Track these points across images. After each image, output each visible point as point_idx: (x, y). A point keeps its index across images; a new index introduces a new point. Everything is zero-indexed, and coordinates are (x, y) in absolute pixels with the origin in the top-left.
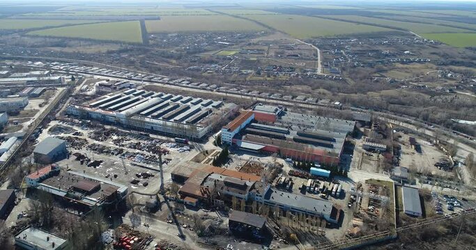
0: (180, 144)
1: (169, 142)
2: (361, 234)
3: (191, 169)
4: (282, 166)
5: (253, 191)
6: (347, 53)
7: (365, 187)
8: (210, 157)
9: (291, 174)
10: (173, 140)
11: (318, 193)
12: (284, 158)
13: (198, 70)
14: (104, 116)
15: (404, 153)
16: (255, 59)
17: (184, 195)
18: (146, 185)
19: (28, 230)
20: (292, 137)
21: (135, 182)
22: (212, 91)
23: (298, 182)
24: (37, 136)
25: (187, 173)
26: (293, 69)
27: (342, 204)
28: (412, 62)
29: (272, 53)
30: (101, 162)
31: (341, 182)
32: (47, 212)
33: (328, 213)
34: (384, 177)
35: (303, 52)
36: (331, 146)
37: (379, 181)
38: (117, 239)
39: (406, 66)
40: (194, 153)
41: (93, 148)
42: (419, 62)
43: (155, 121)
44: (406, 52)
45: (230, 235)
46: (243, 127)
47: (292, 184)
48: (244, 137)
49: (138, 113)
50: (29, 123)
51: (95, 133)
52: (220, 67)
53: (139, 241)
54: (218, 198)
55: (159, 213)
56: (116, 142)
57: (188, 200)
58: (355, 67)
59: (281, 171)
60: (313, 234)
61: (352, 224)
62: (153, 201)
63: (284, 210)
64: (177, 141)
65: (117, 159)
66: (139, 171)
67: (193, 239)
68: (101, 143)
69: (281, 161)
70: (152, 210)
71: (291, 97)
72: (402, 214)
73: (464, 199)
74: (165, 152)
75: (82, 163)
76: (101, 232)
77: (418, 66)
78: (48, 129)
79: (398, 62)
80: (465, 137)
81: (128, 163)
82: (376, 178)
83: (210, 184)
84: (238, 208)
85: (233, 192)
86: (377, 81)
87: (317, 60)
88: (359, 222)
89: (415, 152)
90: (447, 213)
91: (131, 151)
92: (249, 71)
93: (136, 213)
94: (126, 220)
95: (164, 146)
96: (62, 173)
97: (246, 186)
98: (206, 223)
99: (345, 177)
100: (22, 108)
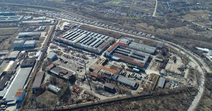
0: (93, 55)
1: (89, 54)
2: (141, 93)
3: (95, 67)
4: (125, 66)
5: (113, 77)
6: (169, 4)
7: (149, 76)
8: (102, 61)
9: (127, 70)
10: (90, 53)
11: (133, 77)
12: (126, 63)
13: (103, 13)
14: (67, 42)
15: (169, 63)
16: (127, 7)
17: (92, 76)
18: (81, 71)
19: (50, 85)
20: (130, 55)
21: (78, 70)
22: (106, 28)
23: (128, 73)
24: (47, 50)
25: (94, 68)
26: (142, 13)
27: (140, 82)
28: (199, 9)
29: (135, 3)
30: (68, 62)
31: (142, 74)
32: (54, 79)
33: (133, 85)
34: (157, 73)
35: (150, 3)
36: (143, 60)
37: (155, 74)
38: (73, 89)
39: (195, 11)
40: (97, 60)
41: (64, 56)
42: (202, 9)
43: (84, 45)
44: (198, 3)
45: (104, 90)
46: (114, 50)
47: (126, 73)
48: (114, 54)
49: (79, 42)
50: (43, 44)
51: (65, 49)
52: (112, 11)
53: (79, 90)
54: (102, 78)
55: (85, 82)
56: (72, 53)
57: (93, 78)
58: (171, 12)
59: (124, 68)
60: (128, 91)
61: (140, 89)
62: (83, 78)
63: (121, 83)
64: (91, 54)
65: (72, 61)
66: (79, 66)
67: (94, 90)
68: (67, 54)
69: (124, 64)
70: (83, 80)
71: (136, 32)
72: (157, 87)
73: (180, 83)
74: (87, 59)
75: (62, 62)
76: (69, 87)
77: (201, 11)
78: (49, 47)
79: (192, 9)
80: (197, 56)
81: (76, 62)
82: (154, 73)
83: (100, 73)
84: (107, 82)
85: (106, 76)
86: (178, 21)
87: (155, 8)
88: (142, 89)
89: (173, 62)
90: (172, 88)
91: (77, 58)
92: (124, 14)
93: (78, 81)
94: (76, 83)
95: (87, 56)
96: (57, 66)
97: (111, 75)
98: (98, 86)
99: (144, 72)
100: (40, 36)
